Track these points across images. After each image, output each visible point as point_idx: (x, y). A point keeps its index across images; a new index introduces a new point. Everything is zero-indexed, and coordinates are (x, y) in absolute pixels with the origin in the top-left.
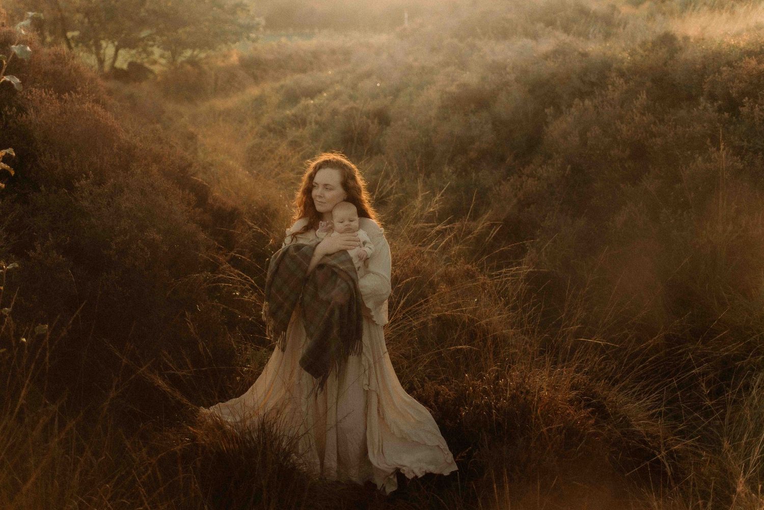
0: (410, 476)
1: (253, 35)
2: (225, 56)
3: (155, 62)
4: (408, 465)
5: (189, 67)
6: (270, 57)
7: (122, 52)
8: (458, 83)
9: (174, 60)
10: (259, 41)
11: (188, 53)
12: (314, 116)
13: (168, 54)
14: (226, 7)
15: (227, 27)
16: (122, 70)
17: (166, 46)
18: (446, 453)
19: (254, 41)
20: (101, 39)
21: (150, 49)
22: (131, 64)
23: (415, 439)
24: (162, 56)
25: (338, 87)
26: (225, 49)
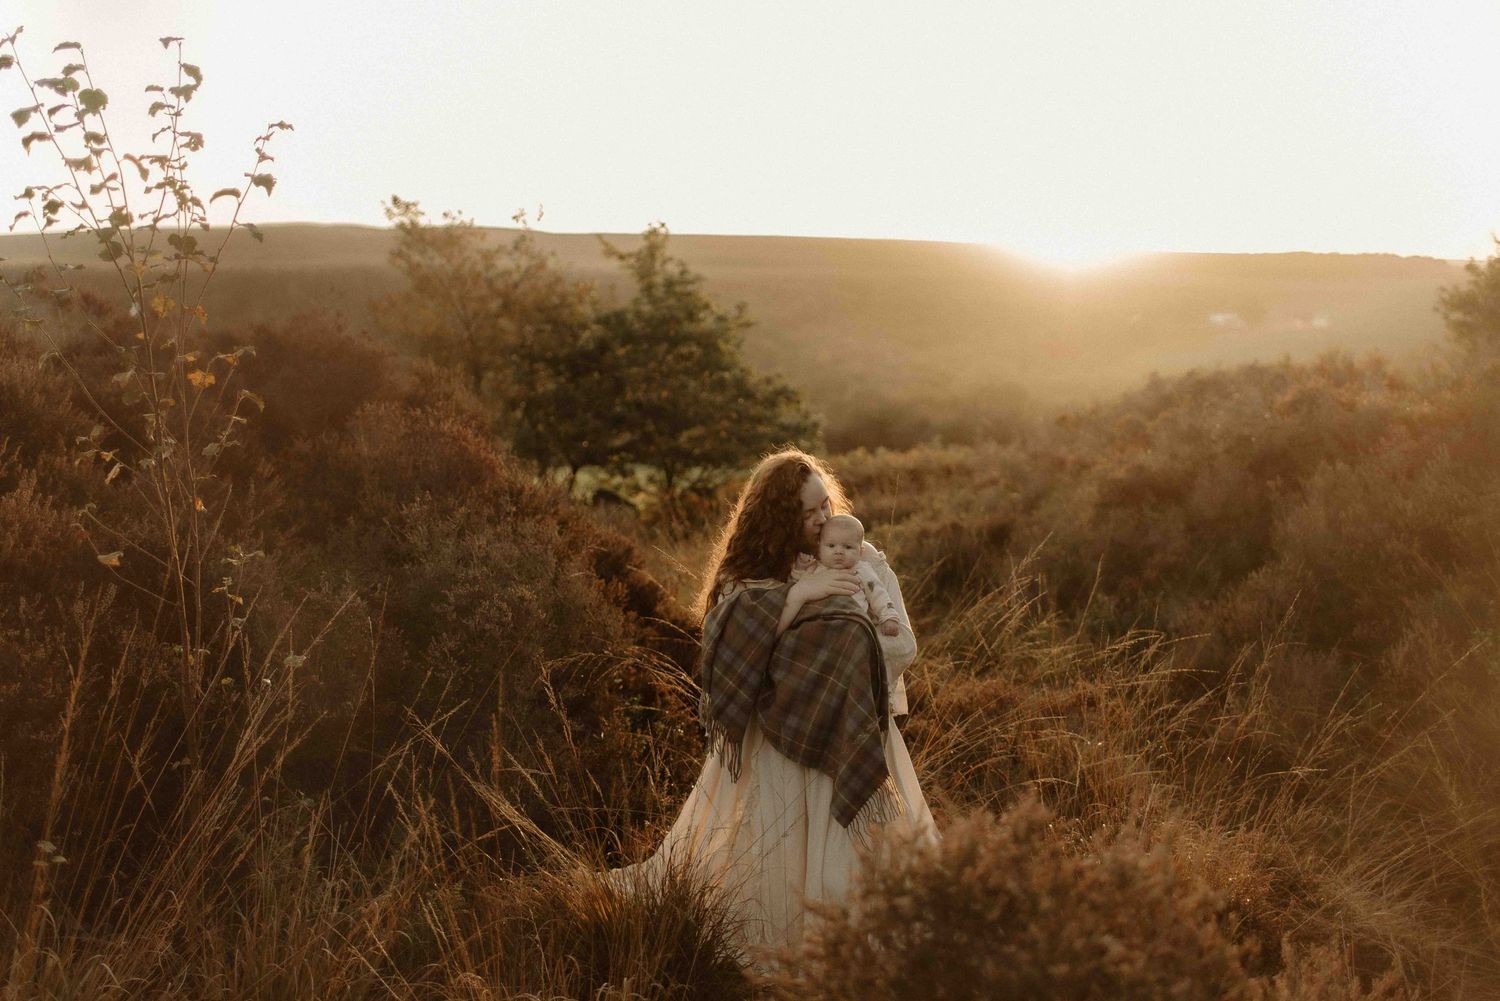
1: (805, 443)
3: (637, 490)
7: (583, 473)
9: (671, 486)
11: (695, 474)
13: (661, 475)
14: (758, 395)
16: (584, 501)
17: (657, 461)
21: (628, 466)
22: (598, 492)
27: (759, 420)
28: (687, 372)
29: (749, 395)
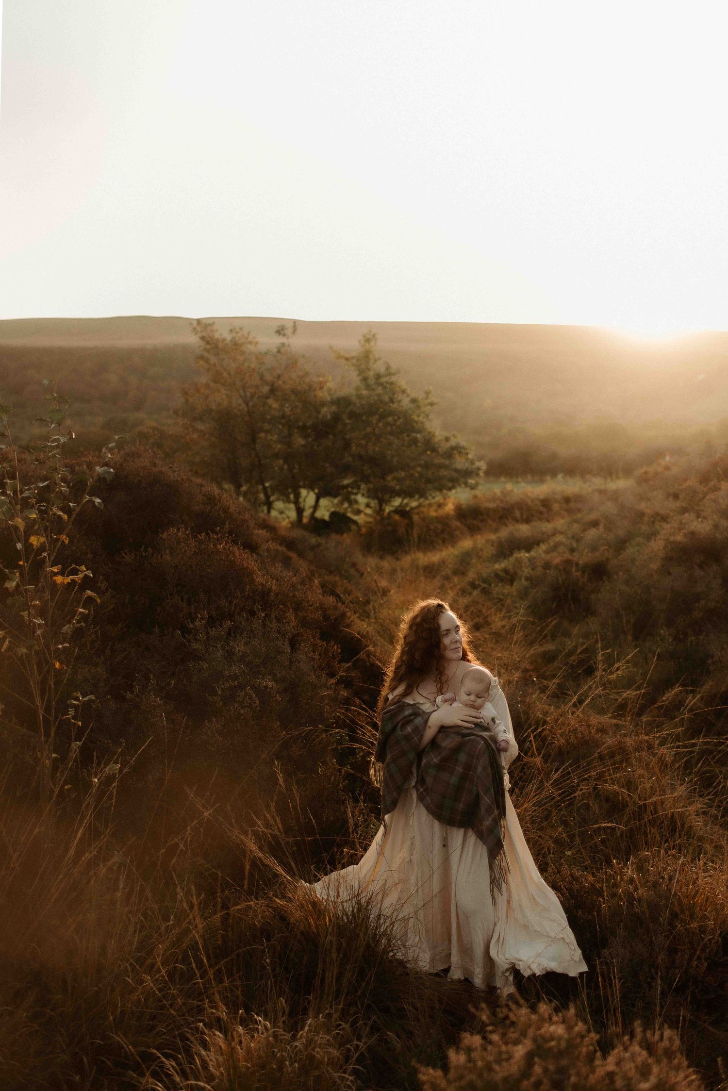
0: (527, 973)
1: (471, 481)
2: (440, 506)
3: (358, 512)
4: (525, 959)
5: (397, 517)
6: (492, 505)
7: (324, 502)
8: (685, 531)
9: (381, 510)
10: (480, 487)
11: (397, 502)
12: (527, 571)
13: (374, 503)
14: (440, 450)
15: (443, 472)
16: (323, 521)
17: (373, 494)
18: (573, 948)
19: (473, 488)
20: (300, 487)
21: (353, 497)
22: (333, 515)
23: (538, 929)
24: (368, 505)
25: (559, 538)
26: (439, 498)
27: (441, 466)
28: (391, 433)
29: (434, 450)
